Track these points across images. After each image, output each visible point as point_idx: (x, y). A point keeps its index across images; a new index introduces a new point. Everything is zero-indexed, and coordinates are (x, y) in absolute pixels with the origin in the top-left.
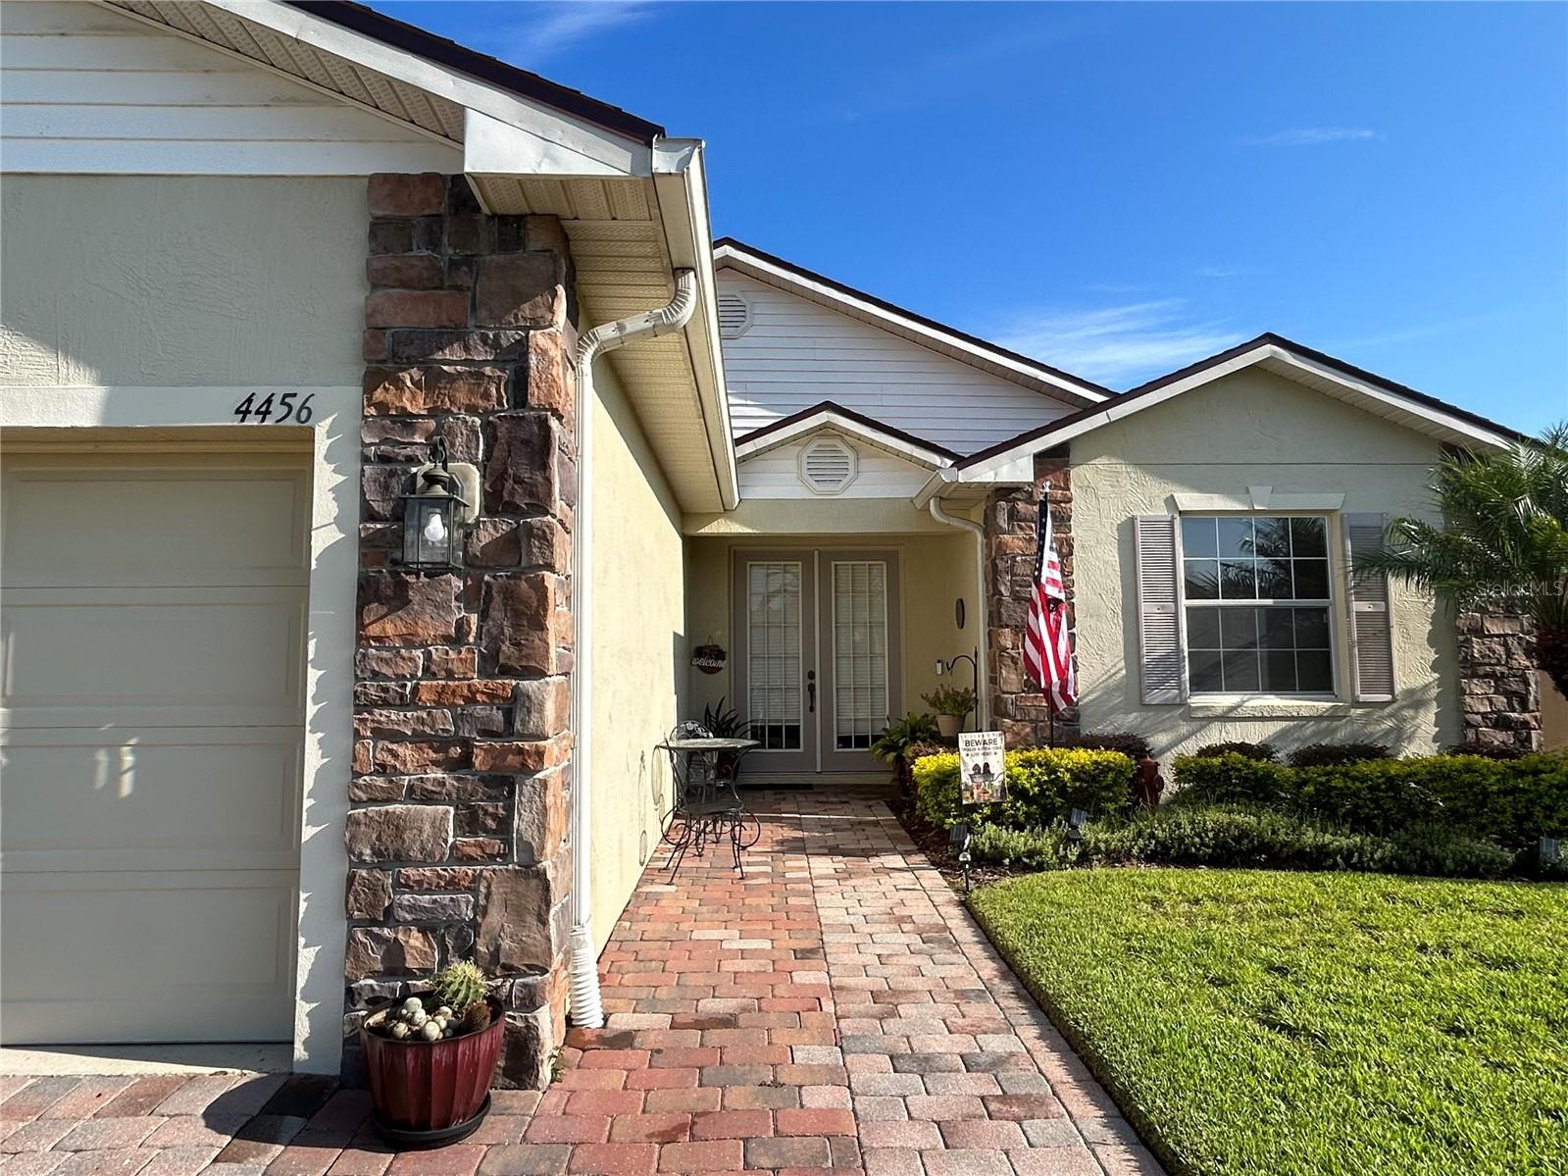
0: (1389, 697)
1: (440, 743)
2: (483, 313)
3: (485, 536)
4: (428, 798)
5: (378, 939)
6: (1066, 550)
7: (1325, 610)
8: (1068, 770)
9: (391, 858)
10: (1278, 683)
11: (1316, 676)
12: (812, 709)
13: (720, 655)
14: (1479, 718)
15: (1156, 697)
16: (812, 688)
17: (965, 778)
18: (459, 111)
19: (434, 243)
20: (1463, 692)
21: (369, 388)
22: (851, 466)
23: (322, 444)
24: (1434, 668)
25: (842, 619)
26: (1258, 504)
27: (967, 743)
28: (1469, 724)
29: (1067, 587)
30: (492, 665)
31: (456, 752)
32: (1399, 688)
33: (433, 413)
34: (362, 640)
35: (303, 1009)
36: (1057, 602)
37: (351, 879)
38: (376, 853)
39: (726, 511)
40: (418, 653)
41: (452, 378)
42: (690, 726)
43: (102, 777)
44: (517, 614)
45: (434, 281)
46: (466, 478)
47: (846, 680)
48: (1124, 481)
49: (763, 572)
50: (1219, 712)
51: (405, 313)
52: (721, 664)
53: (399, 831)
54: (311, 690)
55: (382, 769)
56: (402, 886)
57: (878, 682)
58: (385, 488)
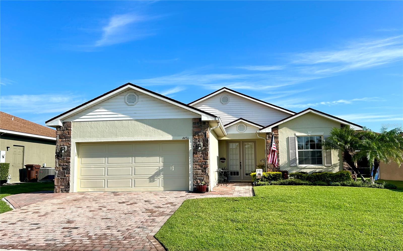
0: (331, 165)
1: (200, 165)
2: (202, 130)
3: (203, 148)
4: (199, 170)
5: (196, 180)
6: (277, 143)
7: (321, 151)
8: (272, 174)
9: (197, 174)
10: (313, 163)
11: (319, 162)
12: (241, 169)
13: (225, 159)
14: (346, 168)
15: (293, 165)
16: (241, 165)
17: (257, 175)
18: (201, 115)
19: (198, 124)
20: (343, 164)
21: (193, 137)
22: (245, 128)
23: (190, 141)
24: (339, 160)
25: (246, 153)
26: (309, 134)
27: (257, 170)
28: (344, 169)
29: (278, 149)
30: (204, 159)
31: (201, 166)
32: (332, 164)
33: (198, 138)
34: (193, 157)
35: (190, 186)
36: (275, 151)
37: (193, 176)
38: (195, 174)
39: (225, 136)
40: (198, 158)
41: (200, 135)
42: (220, 169)
43: (171, 169)
44: (206, 155)
45: (198, 127)
46: (201, 143)
47: (247, 164)
48: (287, 131)
49: (232, 144)
50: (303, 168)
51: (196, 130)
52: (225, 161)
53: (197, 172)
54: (190, 161)
55: (196, 167)
56: (197, 176)
57: (253, 164)
58: (195, 145)
